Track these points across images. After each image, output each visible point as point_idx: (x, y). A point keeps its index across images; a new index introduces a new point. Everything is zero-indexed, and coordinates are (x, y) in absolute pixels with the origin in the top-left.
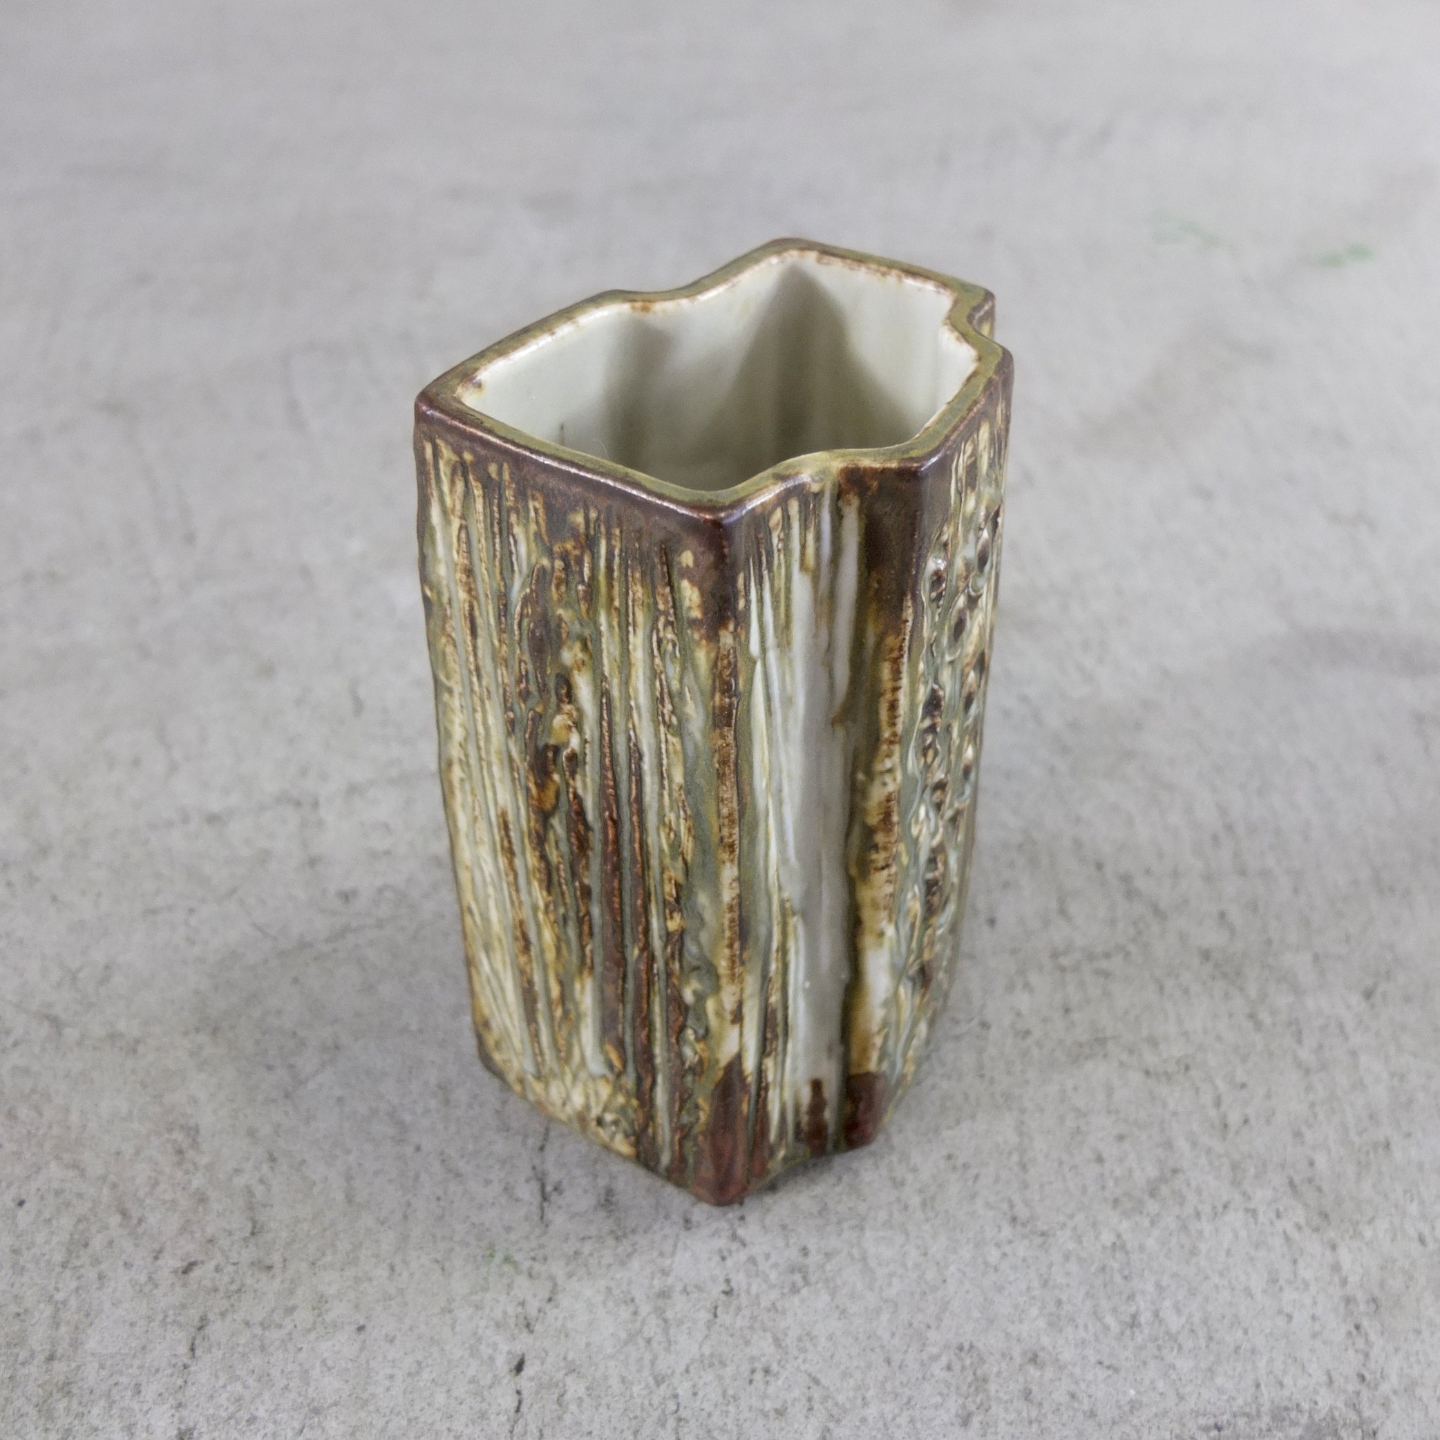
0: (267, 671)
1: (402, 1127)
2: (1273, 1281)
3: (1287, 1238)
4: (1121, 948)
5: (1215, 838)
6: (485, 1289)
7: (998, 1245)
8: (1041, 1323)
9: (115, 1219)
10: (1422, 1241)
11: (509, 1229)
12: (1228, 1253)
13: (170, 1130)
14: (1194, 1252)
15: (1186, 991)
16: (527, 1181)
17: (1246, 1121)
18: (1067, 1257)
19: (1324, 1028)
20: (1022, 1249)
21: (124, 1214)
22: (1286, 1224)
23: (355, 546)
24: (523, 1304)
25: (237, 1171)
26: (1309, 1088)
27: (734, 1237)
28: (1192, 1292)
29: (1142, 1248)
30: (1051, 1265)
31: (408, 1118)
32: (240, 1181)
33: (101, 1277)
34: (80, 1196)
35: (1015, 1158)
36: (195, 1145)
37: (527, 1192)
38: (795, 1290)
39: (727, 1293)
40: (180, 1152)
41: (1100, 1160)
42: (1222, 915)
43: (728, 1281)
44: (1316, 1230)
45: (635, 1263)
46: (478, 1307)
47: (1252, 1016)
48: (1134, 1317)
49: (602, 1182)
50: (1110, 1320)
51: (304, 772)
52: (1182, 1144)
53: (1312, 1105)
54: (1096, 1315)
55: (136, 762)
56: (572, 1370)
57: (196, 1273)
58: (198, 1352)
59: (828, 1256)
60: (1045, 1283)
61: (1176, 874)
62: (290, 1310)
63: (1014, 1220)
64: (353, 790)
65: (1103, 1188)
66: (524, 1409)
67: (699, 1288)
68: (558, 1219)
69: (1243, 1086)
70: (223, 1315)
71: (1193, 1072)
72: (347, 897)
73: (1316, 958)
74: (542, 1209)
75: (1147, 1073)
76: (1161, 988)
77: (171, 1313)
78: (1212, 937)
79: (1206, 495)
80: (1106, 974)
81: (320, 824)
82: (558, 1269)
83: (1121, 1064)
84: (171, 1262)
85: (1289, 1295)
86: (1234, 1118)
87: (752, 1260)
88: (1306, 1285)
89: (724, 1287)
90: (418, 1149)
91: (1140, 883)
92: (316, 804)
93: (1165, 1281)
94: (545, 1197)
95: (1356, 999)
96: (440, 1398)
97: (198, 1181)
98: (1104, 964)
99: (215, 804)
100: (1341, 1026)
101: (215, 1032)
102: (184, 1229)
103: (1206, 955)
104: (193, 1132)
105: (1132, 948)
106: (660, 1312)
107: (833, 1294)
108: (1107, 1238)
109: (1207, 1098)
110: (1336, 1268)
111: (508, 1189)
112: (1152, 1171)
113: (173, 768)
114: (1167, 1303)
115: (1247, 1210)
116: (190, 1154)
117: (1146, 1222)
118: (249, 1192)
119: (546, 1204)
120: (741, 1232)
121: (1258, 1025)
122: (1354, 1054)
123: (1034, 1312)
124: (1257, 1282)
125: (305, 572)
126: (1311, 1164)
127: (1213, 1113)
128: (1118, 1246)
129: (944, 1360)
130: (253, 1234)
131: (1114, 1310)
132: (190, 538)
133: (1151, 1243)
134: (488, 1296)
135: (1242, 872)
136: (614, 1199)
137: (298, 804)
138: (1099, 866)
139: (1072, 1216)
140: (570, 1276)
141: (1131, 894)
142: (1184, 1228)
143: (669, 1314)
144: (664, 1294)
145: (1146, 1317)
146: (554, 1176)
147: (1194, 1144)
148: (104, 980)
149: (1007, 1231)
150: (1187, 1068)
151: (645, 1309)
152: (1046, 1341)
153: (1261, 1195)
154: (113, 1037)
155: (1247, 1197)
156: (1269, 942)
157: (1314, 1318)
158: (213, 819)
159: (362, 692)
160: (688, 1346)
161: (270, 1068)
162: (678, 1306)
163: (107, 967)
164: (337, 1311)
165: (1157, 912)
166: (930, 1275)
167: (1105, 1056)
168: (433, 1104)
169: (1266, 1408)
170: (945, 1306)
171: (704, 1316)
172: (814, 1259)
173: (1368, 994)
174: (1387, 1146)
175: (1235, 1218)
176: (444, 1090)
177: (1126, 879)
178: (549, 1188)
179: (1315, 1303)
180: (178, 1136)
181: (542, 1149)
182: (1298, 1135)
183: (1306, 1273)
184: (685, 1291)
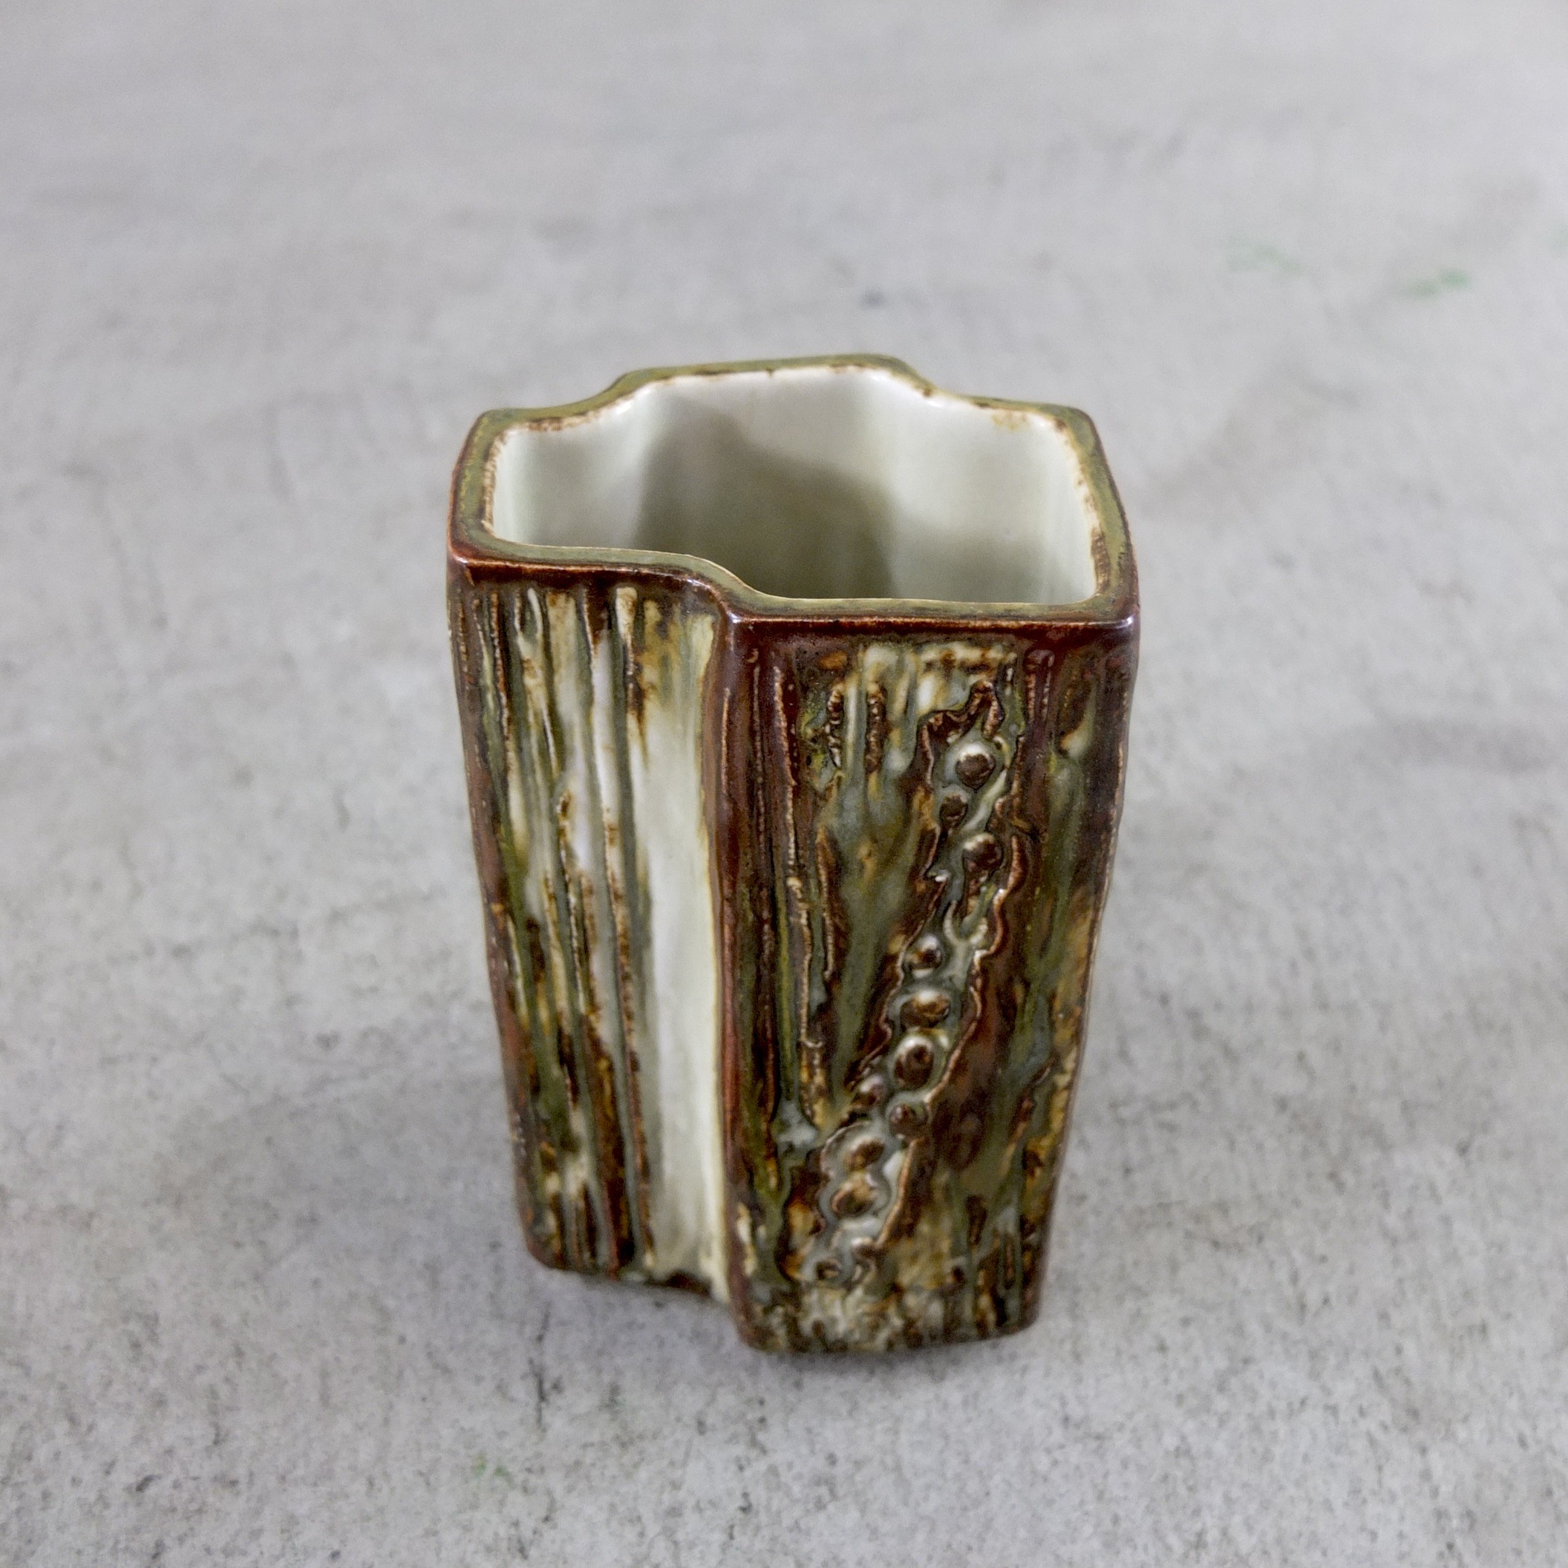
0: (243, 777)
1: (384, 1313)
2: (1355, 1492)
3: (1372, 1442)
4: (1187, 1097)
5: (1293, 965)
6: (474, 1507)
7: (1048, 1451)
8: (1096, 1544)
9: (62, 1427)
10: (1523, 1442)
11: (502, 1435)
12: (1306, 1458)
13: (126, 1319)
14: (1267, 1457)
15: (1260, 1147)
16: (524, 1377)
17: (1326, 1301)
18: (1125, 1464)
19: (1414, 1189)
20: (1075, 1455)
21: (73, 1420)
22: (1370, 1424)
23: (343, 630)
24: (516, 1524)
25: (200, 1368)
26: (1397, 1262)
27: (754, 1443)
28: (1265, 1506)
29: (1209, 1454)
30: (1106, 1475)
31: (391, 1303)
32: (203, 1380)
33: (46, 1496)
34: (23, 1399)
35: (1068, 1346)
36: (153, 1338)
37: (523, 1391)
38: (820, 1505)
39: (745, 1510)
40: (136, 1345)
41: (1162, 1348)
42: (1301, 1057)
43: (745, 1495)
44: (1404, 1430)
45: (643, 1474)
46: (467, 1528)
47: (1333, 1176)
48: (1200, 1535)
49: (606, 1378)
50: (1173, 1540)
51: (282, 895)
52: (1254, 1328)
53: (1400, 1281)
54: (1157, 1532)
55: (96, 886)
57: (152, 1490)
59: (858, 1464)
60: (1100, 1496)
61: (1249, 1008)
62: (256, 1534)
63: (1066, 1420)
64: (336, 917)
65: (1166, 1381)
67: (713, 1504)
68: (557, 1422)
69: (1323, 1259)
70: (181, 1540)
71: (1269, 1244)
72: (327, 1042)
73: (1406, 1107)
74: (539, 1410)
75: (1216, 1244)
76: (1232, 1145)
77: (123, 1538)
78: (1290, 1083)
79: (1284, 562)
80: (1171, 1128)
81: (299, 956)
82: (556, 1482)
83: (1188, 1235)
84: (124, 1477)
85: (1373, 1508)
86: (1313, 1297)
87: (773, 1471)
88: (1393, 1497)
89: (741, 1503)
90: (402, 1340)
91: (1212, 1020)
92: (295, 934)
93: (1236, 1492)
94: (542, 1397)
95: (1449, 1155)
97: (156, 1381)
98: (1168, 1116)
99: (182, 934)
100: (1433, 1189)
101: (178, 1202)
102: (139, 1438)
103: (1282, 1104)
104: (151, 1322)
105: (1201, 1097)
106: (669, 1533)
107: (863, 1511)
108: (1170, 1441)
109: (1283, 1275)
110: (1426, 1475)
111: (501, 1389)
112: (1222, 1363)
113: (137, 892)
114: (1237, 1520)
115: (1327, 1407)
116: (148, 1348)
117: (1213, 1423)
118: (213, 1393)
119: (543, 1405)
120: (761, 1437)
121: (1340, 1186)
122: (1446, 1220)
123: (1088, 1530)
124: (1338, 1493)
125: (287, 661)
126: (1399, 1351)
127: (1289, 1291)
128: (1182, 1452)
130: (216, 1443)
131: (1177, 1528)
132: (160, 622)
133: (1220, 1447)
134: (478, 1515)
135: (1324, 1006)
136: (619, 1398)
137: (275, 933)
138: (1164, 1000)
139: (1130, 1416)
140: (570, 1490)
141: (1200, 1032)
142: (1256, 1429)
143: (680, 1536)
144: (675, 1512)
145: (1212, 1536)
146: (553, 1372)
147: (1268, 1328)
148: (56, 1142)
149: (1058, 1435)
150: (1260, 1239)
151: (653, 1529)
153: (1343, 1389)
154: (64, 1210)
155: (1327, 1391)
156: (1353, 1088)
157: (1401, 1535)
158: (181, 952)
159: (349, 801)
161: (238, 1245)
162: (691, 1525)
163: (60, 1127)
164: (310, 1533)
165: (1230, 1054)
166: (973, 1487)
167: (1170, 1224)
168: (420, 1286)
170: (988, 1524)
171: (718, 1537)
172: (842, 1469)
173: (1463, 1150)
174: (1484, 1329)
175: (1313, 1417)
176: (432, 1269)
177: (1194, 1015)
178: (547, 1386)
179: (1402, 1518)
180: (135, 1327)
181: (540, 1338)
182: (1384, 1316)
183: (1394, 1483)
184: (698, 1508)
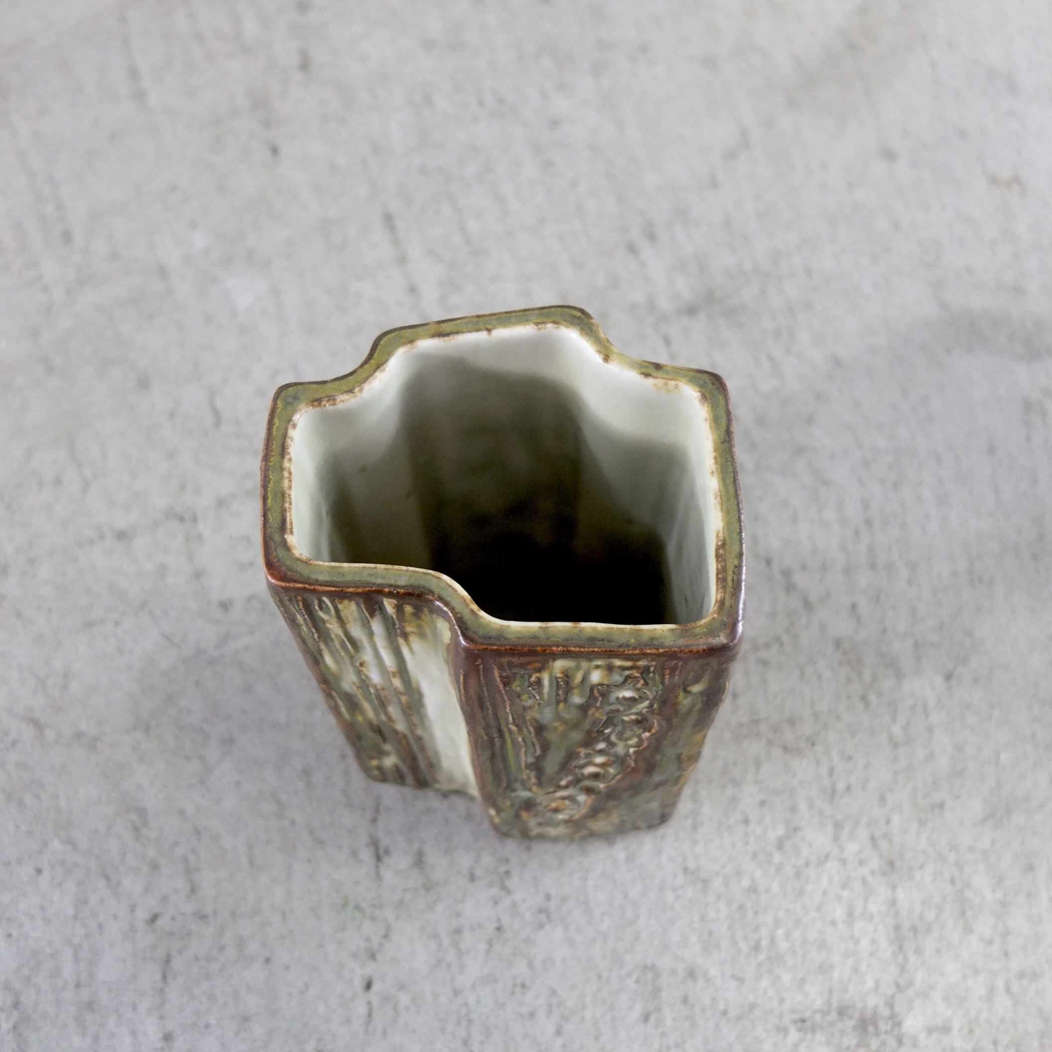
0: (144, 383)
1: (280, 804)
2: (850, 914)
3: (865, 882)
4: (778, 640)
5: (857, 533)
6: (344, 929)
7: (674, 890)
8: (698, 948)
9: (101, 883)
10: (953, 882)
11: (356, 884)
12: (825, 893)
13: (128, 811)
14: (801, 893)
15: (820, 677)
16: (367, 846)
17: (848, 788)
18: (718, 898)
19: (913, 707)
20: (689, 892)
21: (107, 878)
22: (864, 871)
23: (200, 241)
24: (368, 940)
25: (176, 843)
26: (895, 759)
27: (503, 888)
28: (798, 923)
29: (768, 891)
30: (707, 904)
31: (284, 797)
32: (179, 851)
33: (100, 926)
34: (76, 865)
35: (689, 821)
36: (146, 824)
37: (366, 855)
38: (541, 926)
39: (499, 929)
40: (136, 829)
41: (746, 822)
42: (854, 606)
43: (499, 920)
44: (884, 874)
45: (440, 907)
46: (340, 942)
47: (864, 698)
48: (758, 941)
49: (416, 846)
50: (742, 945)
51: (182, 487)
52: (803, 806)
53: (896, 773)
54: (734, 943)
55: (58, 482)
56: (402, 987)
57: (159, 923)
58: (169, 979)
59: (564, 900)
60: (702, 918)
61: (824, 568)
62: (222, 948)
63: (686, 870)
64: (221, 503)
65: (747, 844)
66: (374, 1015)
67: (481, 926)
68: (388, 875)
69: (850, 758)
70: (180, 952)
71: (818, 748)
72: (225, 606)
73: (916, 646)
74: (377, 867)
75: (785, 749)
76: (802, 674)
77: (148, 951)
78: (843, 627)
80: (765, 663)
81: (200, 537)
82: (389, 914)
83: (770, 742)
84: (142, 915)
85: (859, 925)
86: (841, 785)
87: (514, 905)
88: (871, 918)
89: (495, 925)
90: (293, 822)
91: (799, 579)
92: (195, 520)
93: (781, 915)
94: (379, 859)
95: (939, 681)
96: (321, 1009)
97: (152, 853)
98: (763, 654)
99: (122, 522)
100: (925, 706)
101: (147, 729)
102: (147, 890)
103: (838, 643)
104: (142, 812)
105: (786, 639)
106: (455, 944)
107: (566, 928)
108: (746, 882)
109: (824, 770)
110: (893, 903)
111: (354, 854)
112: (780, 830)
113: (86, 485)
114: (780, 932)
115: (840, 860)
116: (144, 831)
117: (772, 870)
118: (185, 860)
119: (379, 864)
120: (508, 883)
121: (867, 704)
122: (930, 730)
123: (694, 938)
124: (839, 913)
125: (163, 273)
126: (888, 822)
127: (826, 782)
128: (753, 890)
129: (634, 977)
130: (192, 892)
131: (745, 938)
132: (67, 237)
133: (775, 887)
134: (347, 934)
135: (873, 566)
136: (423, 859)
137: (182, 519)
138: (769, 562)
139: (723, 867)
140: (397, 918)
141: (790, 588)
142: (798, 875)
143: (462, 946)
144: (458, 931)
145: (765, 943)
146: (384, 841)
147: (811, 806)
148: (65, 687)
149: (680, 879)
150: (813, 745)
151: (446, 942)
152: (700, 960)
153: (852, 847)
154: (79, 735)
155: (842, 850)
156: (884, 631)
157: (873, 941)
158: (122, 536)
159: (219, 403)
160: (474, 968)
161: (188, 758)
162: (467, 940)
163: (66, 675)
164: (253, 947)
165: (808, 605)
166: (629, 913)
167: (758, 735)
168: (301, 785)
169: (835, 1005)
170: (637, 937)
171: (483, 946)
172: (553, 904)
173: (948, 677)
174: (941, 806)
175: (832, 866)
176: (306, 773)
177: (787, 573)
178: (381, 851)
179: (875, 931)
180: (134, 816)
181: (375, 819)
182: (882, 799)
183: (873, 908)
184: (472, 929)
